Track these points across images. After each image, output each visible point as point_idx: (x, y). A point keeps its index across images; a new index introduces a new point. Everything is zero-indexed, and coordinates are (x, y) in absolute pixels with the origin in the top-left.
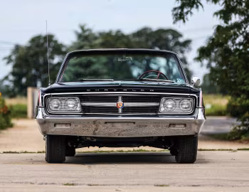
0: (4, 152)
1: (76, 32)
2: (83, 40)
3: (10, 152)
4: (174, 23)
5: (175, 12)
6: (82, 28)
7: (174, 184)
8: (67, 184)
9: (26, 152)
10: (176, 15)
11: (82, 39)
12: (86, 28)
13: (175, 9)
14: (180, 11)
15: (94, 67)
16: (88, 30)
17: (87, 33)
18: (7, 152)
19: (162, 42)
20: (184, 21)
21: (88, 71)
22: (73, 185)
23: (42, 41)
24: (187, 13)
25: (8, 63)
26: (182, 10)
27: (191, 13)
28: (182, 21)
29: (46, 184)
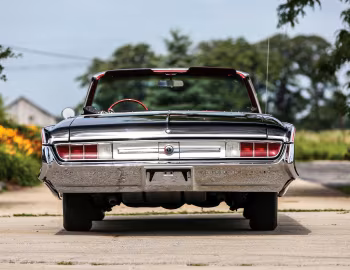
0: (15, 215)
1: (166, 41)
2: (176, 53)
3: (23, 215)
4: (278, 26)
5: (281, 12)
6: (175, 35)
7: (215, 263)
8: (62, 263)
9: (46, 215)
10: (283, 15)
11: (175, 50)
12: (180, 35)
13: (282, 7)
14: (288, 10)
15: (192, 91)
16: (183, 38)
17: (182, 42)
18: (20, 215)
19: (303, 54)
20: (293, 25)
21: (183, 95)
22: (70, 264)
23: (132, 54)
24: (297, 13)
25: (83, 85)
26: (292, 8)
27: (303, 13)
28: (289, 24)
29: (32, 263)
